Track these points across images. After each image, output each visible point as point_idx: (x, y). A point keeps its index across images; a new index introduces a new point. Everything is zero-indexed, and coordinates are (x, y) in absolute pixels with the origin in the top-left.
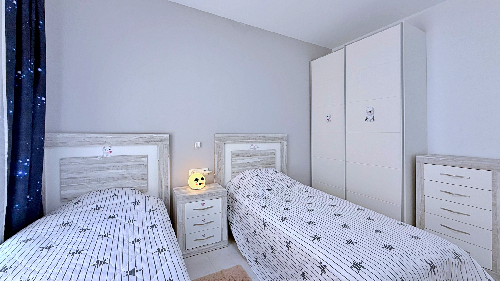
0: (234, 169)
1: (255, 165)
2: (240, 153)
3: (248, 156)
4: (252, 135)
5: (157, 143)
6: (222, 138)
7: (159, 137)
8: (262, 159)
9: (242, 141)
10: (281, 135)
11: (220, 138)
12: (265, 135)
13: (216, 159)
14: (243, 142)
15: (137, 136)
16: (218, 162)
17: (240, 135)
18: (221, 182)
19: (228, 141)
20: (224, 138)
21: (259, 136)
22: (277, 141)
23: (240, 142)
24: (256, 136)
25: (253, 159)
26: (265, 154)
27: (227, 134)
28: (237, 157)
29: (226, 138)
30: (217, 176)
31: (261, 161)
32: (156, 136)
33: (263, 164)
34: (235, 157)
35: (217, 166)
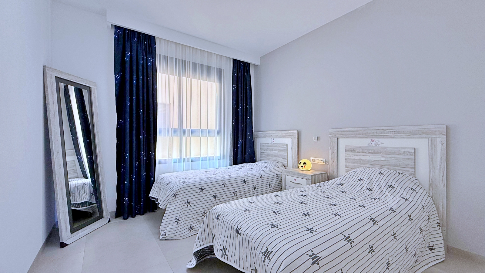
0: (347, 164)
1: (376, 165)
2: (355, 148)
3: (366, 153)
4: (372, 128)
5: (291, 136)
6: (335, 133)
7: (292, 132)
8: (388, 159)
9: (357, 135)
10: (428, 127)
11: (333, 133)
12: (393, 128)
13: (330, 151)
14: (358, 137)
15: (283, 132)
16: (332, 154)
17: (355, 129)
18: (335, 173)
19: (342, 136)
20: (337, 133)
21: (383, 130)
22: (420, 135)
23: (355, 137)
24: (378, 130)
25: (372, 156)
26: (393, 153)
27: (340, 128)
28: (351, 152)
29: (339, 132)
30: (331, 167)
31: (385, 160)
32: (290, 132)
33: (390, 165)
34: (349, 152)
35: (331, 158)
